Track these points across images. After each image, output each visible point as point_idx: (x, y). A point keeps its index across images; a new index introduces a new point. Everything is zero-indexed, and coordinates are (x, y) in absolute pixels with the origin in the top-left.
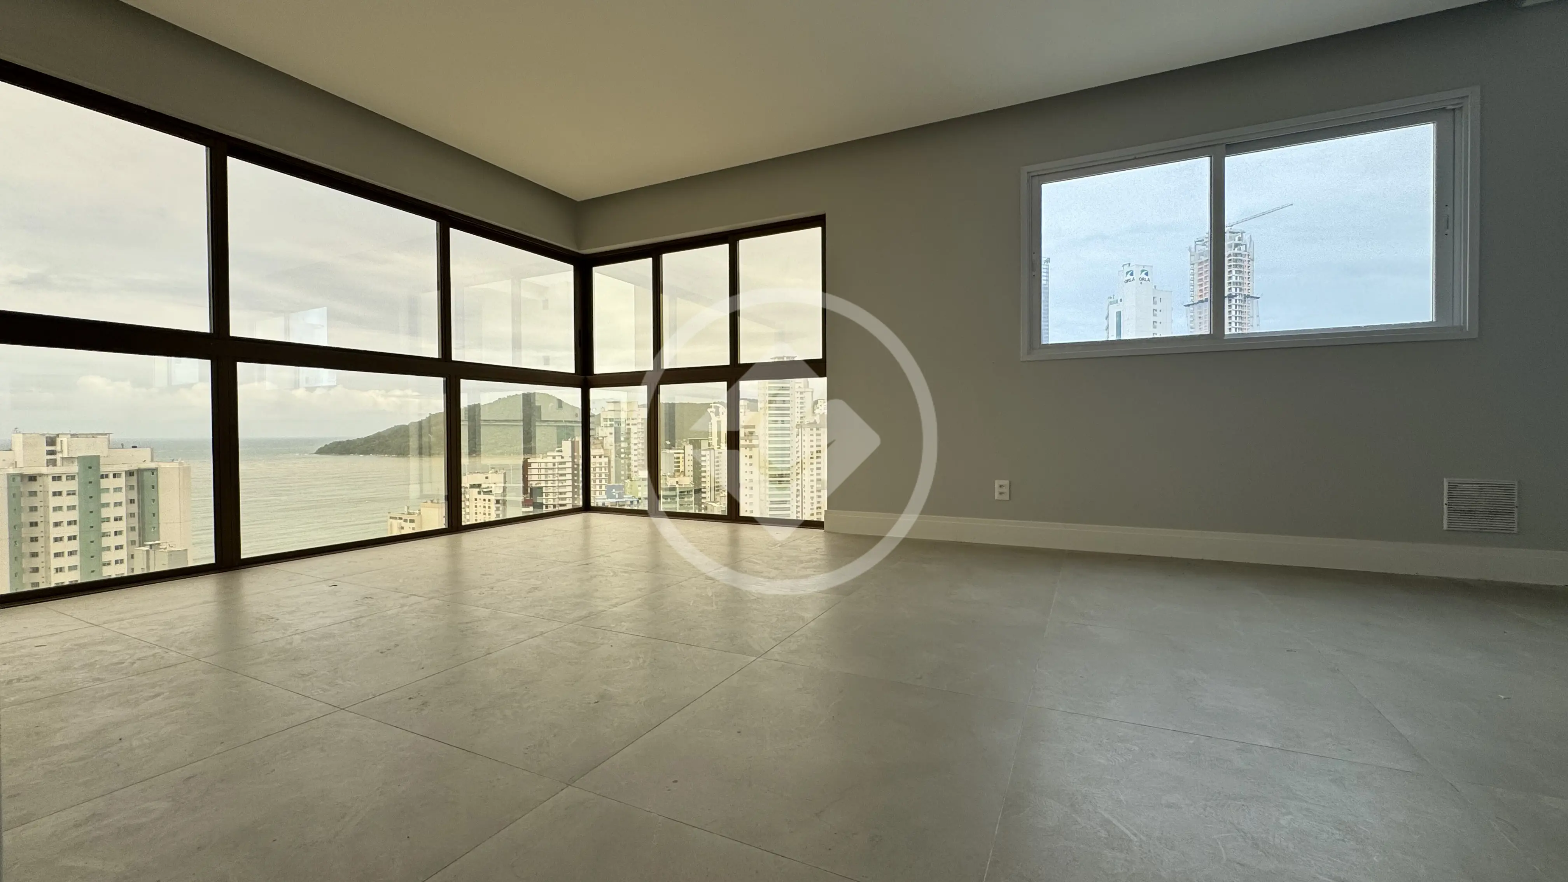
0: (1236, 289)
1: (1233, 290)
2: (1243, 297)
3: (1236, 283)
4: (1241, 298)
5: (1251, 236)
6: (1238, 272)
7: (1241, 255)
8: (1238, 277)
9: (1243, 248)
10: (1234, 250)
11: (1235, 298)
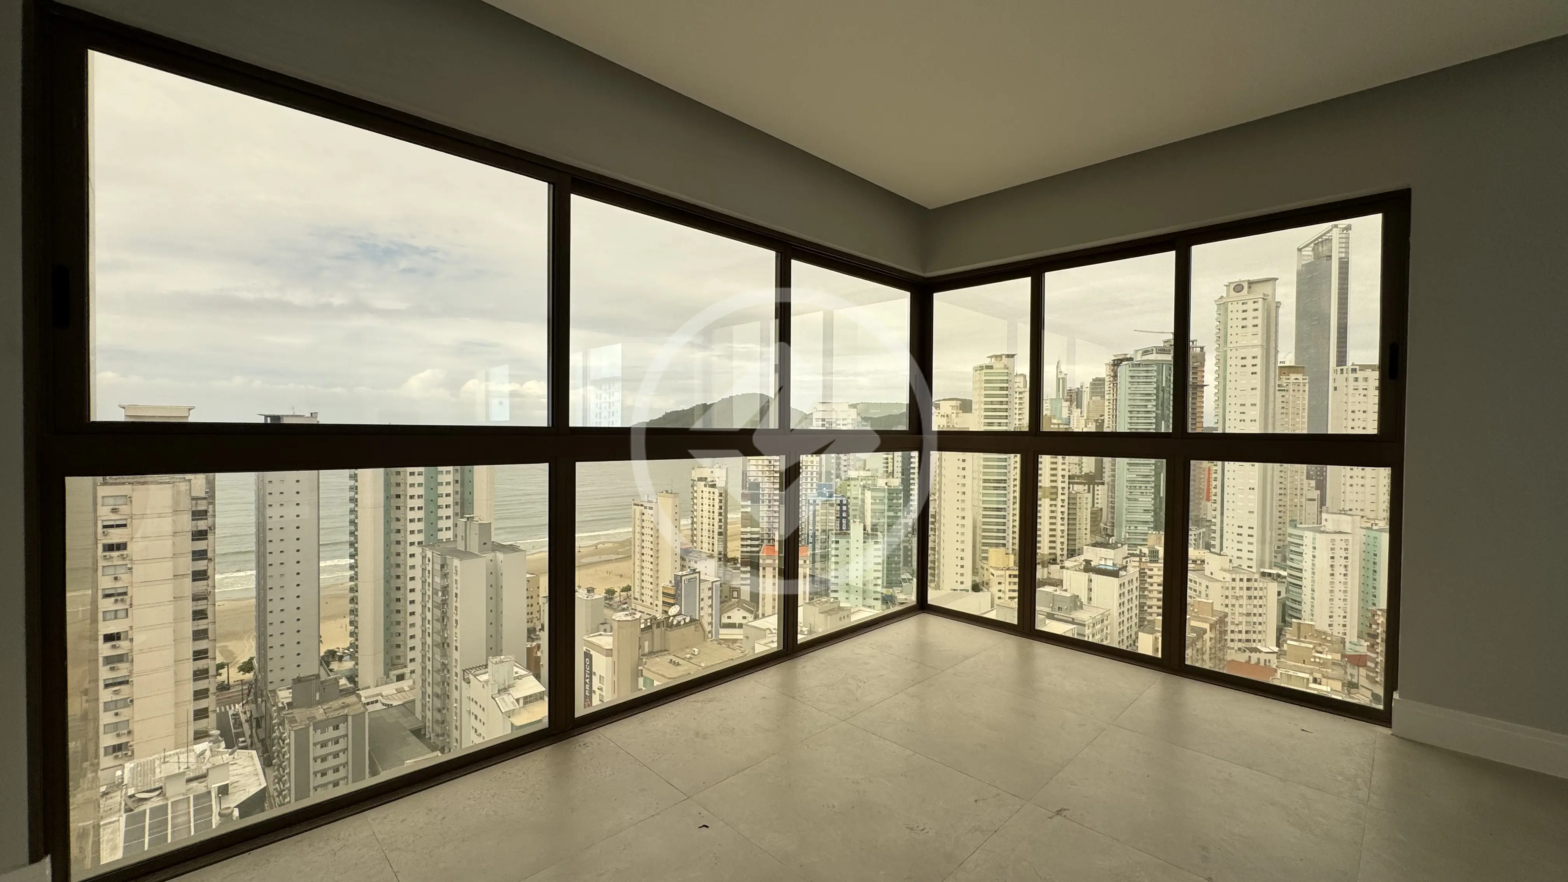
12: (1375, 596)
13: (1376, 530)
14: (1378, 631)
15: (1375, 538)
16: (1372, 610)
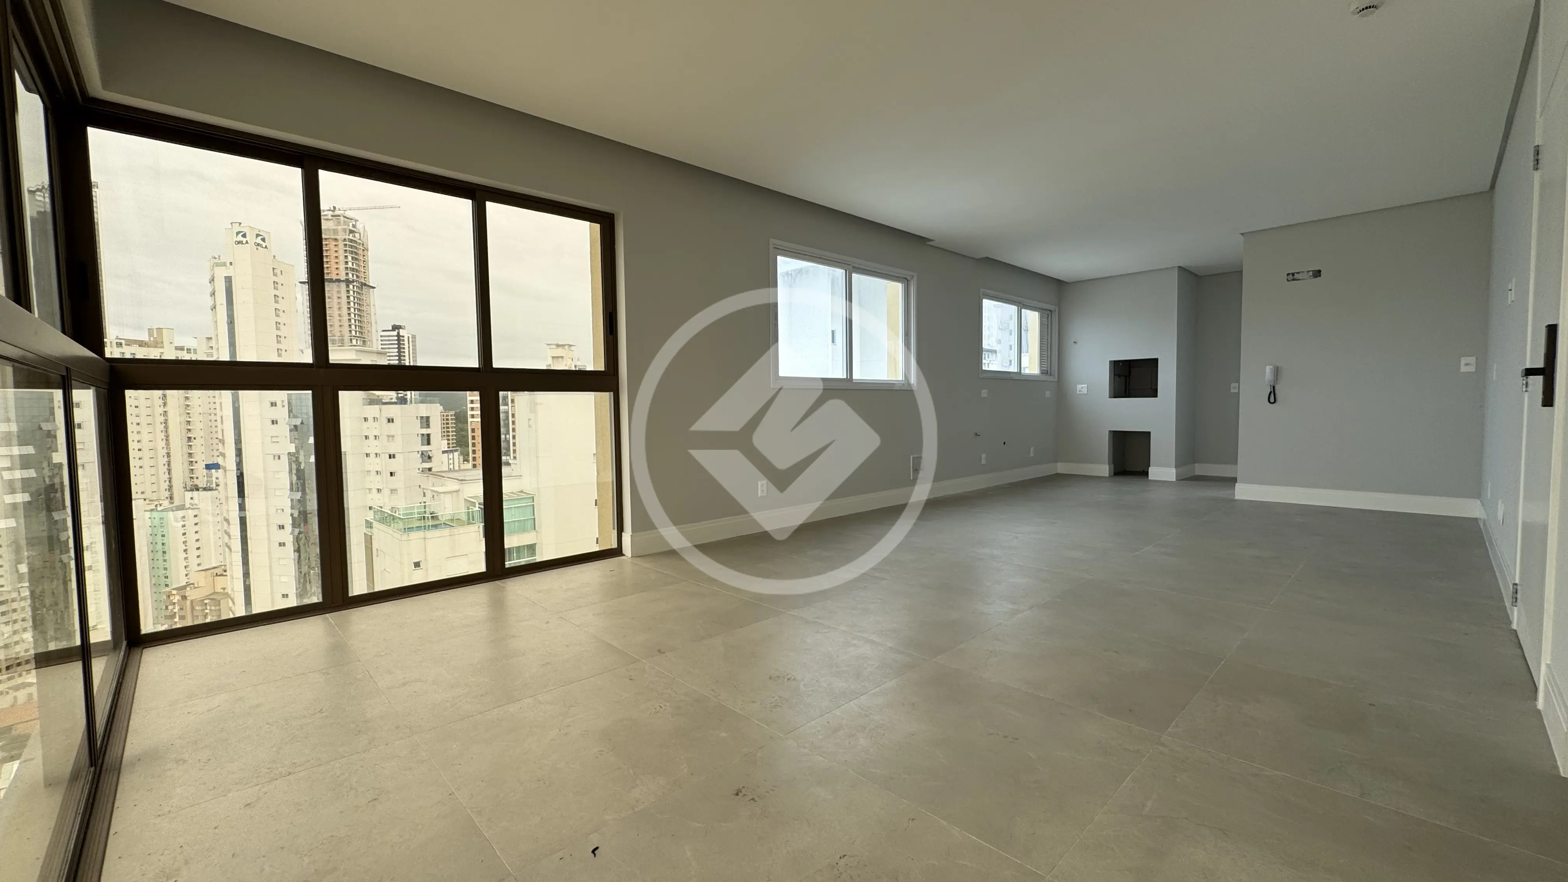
0: (353, 275)
1: (350, 275)
2: (360, 284)
3: (353, 270)
4: (358, 285)
5: (364, 226)
6: (354, 259)
7: (355, 242)
8: (354, 264)
9: (357, 235)
10: (349, 235)
11: (353, 284)
12: (167, 577)
13: (162, 511)
14: (175, 611)
15: (161, 519)
16: (166, 592)
